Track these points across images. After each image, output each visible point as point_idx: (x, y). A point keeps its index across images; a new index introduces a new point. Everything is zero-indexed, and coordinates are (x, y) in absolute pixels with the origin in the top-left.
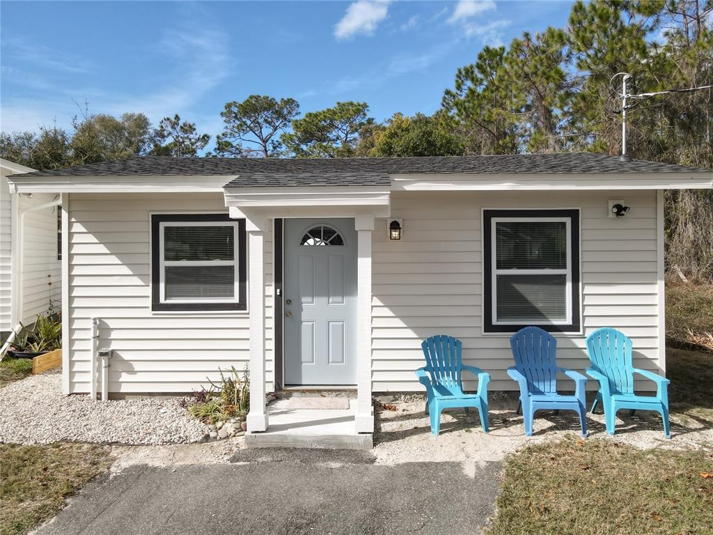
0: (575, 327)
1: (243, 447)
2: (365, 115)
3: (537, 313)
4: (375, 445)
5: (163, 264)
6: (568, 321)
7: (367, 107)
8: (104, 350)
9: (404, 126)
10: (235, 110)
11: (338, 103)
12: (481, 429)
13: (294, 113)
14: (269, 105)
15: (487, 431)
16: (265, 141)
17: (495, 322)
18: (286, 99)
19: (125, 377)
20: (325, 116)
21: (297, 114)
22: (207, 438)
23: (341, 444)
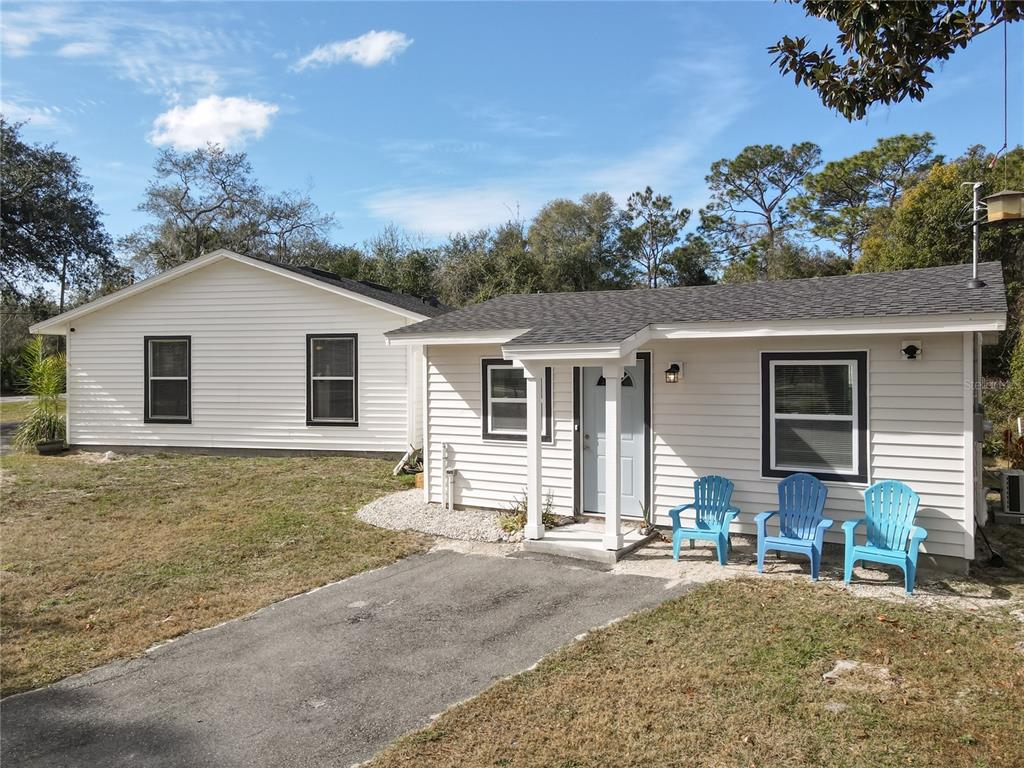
0: (862, 477)
1: (522, 549)
2: (930, 151)
3: (817, 460)
4: (618, 561)
5: (491, 400)
6: (854, 471)
7: (931, 138)
8: (449, 469)
9: (945, 181)
10: (725, 170)
11: (880, 141)
12: (719, 562)
13: (813, 163)
14: (774, 156)
15: (724, 563)
16: (769, 210)
17: (773, 466)
18: (799, 144)
19: (465, 492)
20: (855, 164)
21: (818, 163)
22: (500, 540)
23: (592, 557)
